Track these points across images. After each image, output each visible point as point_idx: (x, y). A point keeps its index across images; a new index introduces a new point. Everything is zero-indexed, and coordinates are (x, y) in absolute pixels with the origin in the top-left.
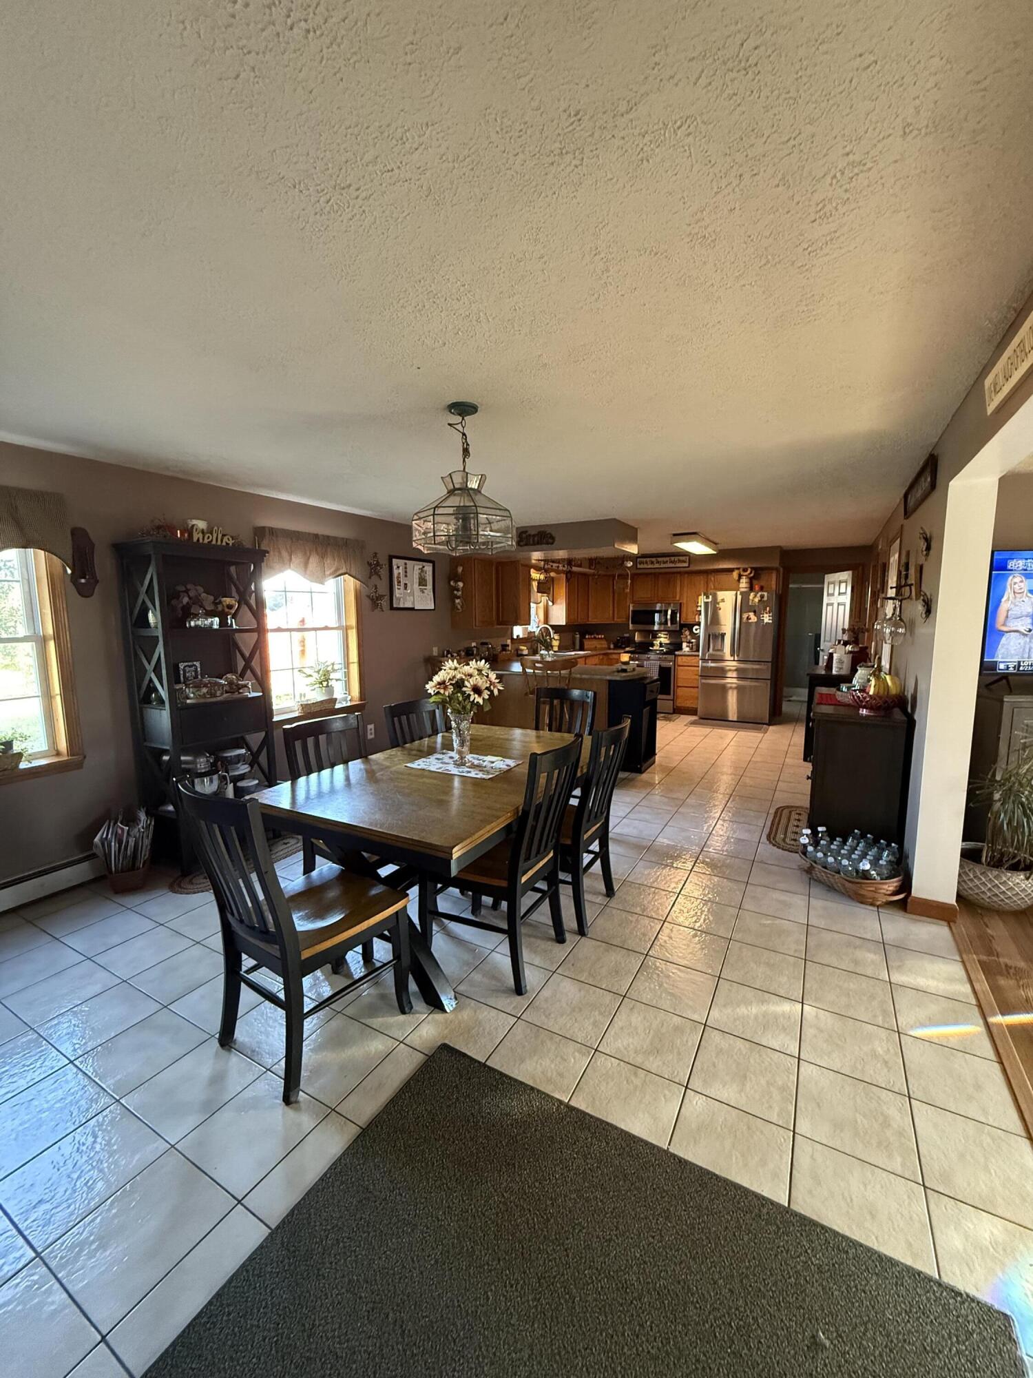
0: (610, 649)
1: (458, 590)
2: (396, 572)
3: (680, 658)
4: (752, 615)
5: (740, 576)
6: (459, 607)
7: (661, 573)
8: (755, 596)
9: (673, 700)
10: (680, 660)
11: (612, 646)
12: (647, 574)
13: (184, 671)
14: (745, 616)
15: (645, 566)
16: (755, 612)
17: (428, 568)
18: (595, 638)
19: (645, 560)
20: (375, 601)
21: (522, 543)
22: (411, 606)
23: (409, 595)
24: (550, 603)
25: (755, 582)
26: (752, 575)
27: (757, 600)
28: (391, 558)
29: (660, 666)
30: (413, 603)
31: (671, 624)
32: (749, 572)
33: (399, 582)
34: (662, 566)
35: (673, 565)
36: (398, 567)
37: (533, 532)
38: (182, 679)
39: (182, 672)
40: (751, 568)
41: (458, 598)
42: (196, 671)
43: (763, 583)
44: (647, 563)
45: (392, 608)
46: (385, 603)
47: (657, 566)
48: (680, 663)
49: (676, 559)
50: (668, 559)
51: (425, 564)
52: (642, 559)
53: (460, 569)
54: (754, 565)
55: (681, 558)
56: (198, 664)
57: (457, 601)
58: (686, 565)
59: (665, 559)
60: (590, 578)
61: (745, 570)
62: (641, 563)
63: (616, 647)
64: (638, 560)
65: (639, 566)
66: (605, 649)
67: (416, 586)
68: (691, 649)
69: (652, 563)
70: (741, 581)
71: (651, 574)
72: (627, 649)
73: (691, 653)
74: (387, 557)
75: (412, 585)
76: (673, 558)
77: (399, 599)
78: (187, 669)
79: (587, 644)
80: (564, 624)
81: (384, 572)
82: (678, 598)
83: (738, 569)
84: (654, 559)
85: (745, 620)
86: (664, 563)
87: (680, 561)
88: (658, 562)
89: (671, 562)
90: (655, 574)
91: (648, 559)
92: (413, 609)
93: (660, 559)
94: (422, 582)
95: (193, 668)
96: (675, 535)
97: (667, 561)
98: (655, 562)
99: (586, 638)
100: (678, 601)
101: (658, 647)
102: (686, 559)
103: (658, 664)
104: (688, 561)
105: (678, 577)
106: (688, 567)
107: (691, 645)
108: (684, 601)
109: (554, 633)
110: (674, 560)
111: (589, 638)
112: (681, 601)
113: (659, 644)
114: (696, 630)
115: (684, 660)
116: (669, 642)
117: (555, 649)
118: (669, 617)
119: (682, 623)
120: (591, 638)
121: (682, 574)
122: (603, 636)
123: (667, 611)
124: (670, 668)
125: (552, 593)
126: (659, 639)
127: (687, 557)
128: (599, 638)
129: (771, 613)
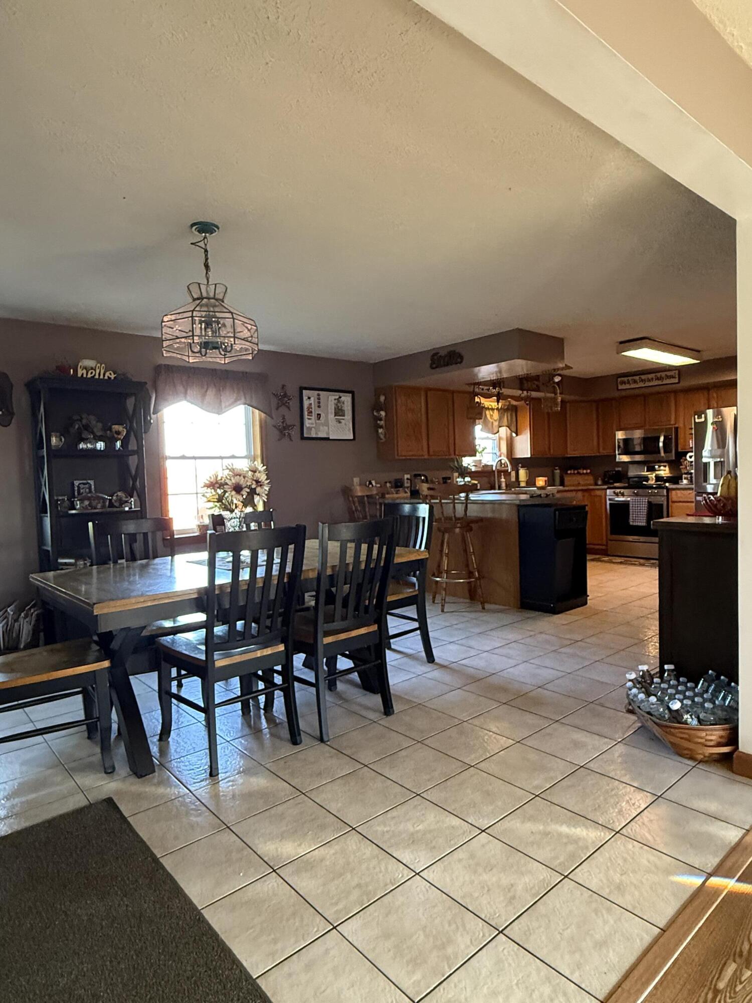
0: (596, 484)
1: (381, 420)
2: (306, 403)
3: (674, 492)
6: (382, 437)
7: (652, 394)
10: (674, 495)
11: (600, 482)
12: (635, 397)
13: (78, 487)
15: (627, 386)
17: (347, 399)
18: (578, 473)
19: (626, 379)
20: (283, 430)
21: (434, 366)
22: (324, 435)
23: (323, 425)
24: (514, 435)
28: (301, 389)
29: (649, 503)
30: (328, 433)
31: (665, 452)
33: (310, 413)
34: (647, 384)
35: (660, 382)
36: (309, 398)
37: (442, 353)
38: (76, 494)
39: (76, 489)
41: (381, 427)
42: (90, 488)
44: (629, 383)
45: (303, 438)
46: (295, 433)
47: (642, 385)
48: (675, 499)
49: (663, 374)
50: (652, 376)
51: (341, 394)
52: (623, 379)
53: (382, 398)
55: (669, 373)
56: (92, 482)
57: (380, 431)
58: (676, 381)
59: (650, 376)
60: (568, 405)
62: (623, 383)
63: (604, 483)
64: (619, 379)
65: (620, 387)
66: (589, 484)
67: (331, 416)
69: (635, 382)
71: (639, 396)
74: (298, 390)
75: (327, 416)
76: (659, 375)
77: (310, 429)
78: (82, 486)
79: (567, 479)
80: (529, 456)
81: (294, 404)
82: (672, 422)
84: (637, 378)
86: (649, 380)
87: (668, 377)
88: (642, 381)
89: (658, 379)
90: (645, 397)
91: (630, 378)
92: (327, 439)
93: (643, 377)
94: (339, 412)
95: (87, 486)
96: (621, 343)
97: (652, 379)
98: (638, 381)
99: (568, 474)
100: (670, 426)
101: (654, 481)
102: (675, 373)
103: (646, 501)
104: (677, 376)
105: (673, 394)
106: (678, 383)
107: (689, 476)
108: (681, 425)
109: (521, 467)
110: (661, 377)
111: (571, 474)
112: (677, 426)
113: (654, 478)
114: (691, 457)
115: (679, 495)
116: (669, 475)
117: (523, 484)
118: (661, 444)
119: (680, 450)
120: (574, 474)
121: (675, 392)
122: (589, 471)
123: (659, 438)
124: (662, 505)
125: (515, 423)
126: (657, 472)
127: (677, 372)
128: (583, 474)
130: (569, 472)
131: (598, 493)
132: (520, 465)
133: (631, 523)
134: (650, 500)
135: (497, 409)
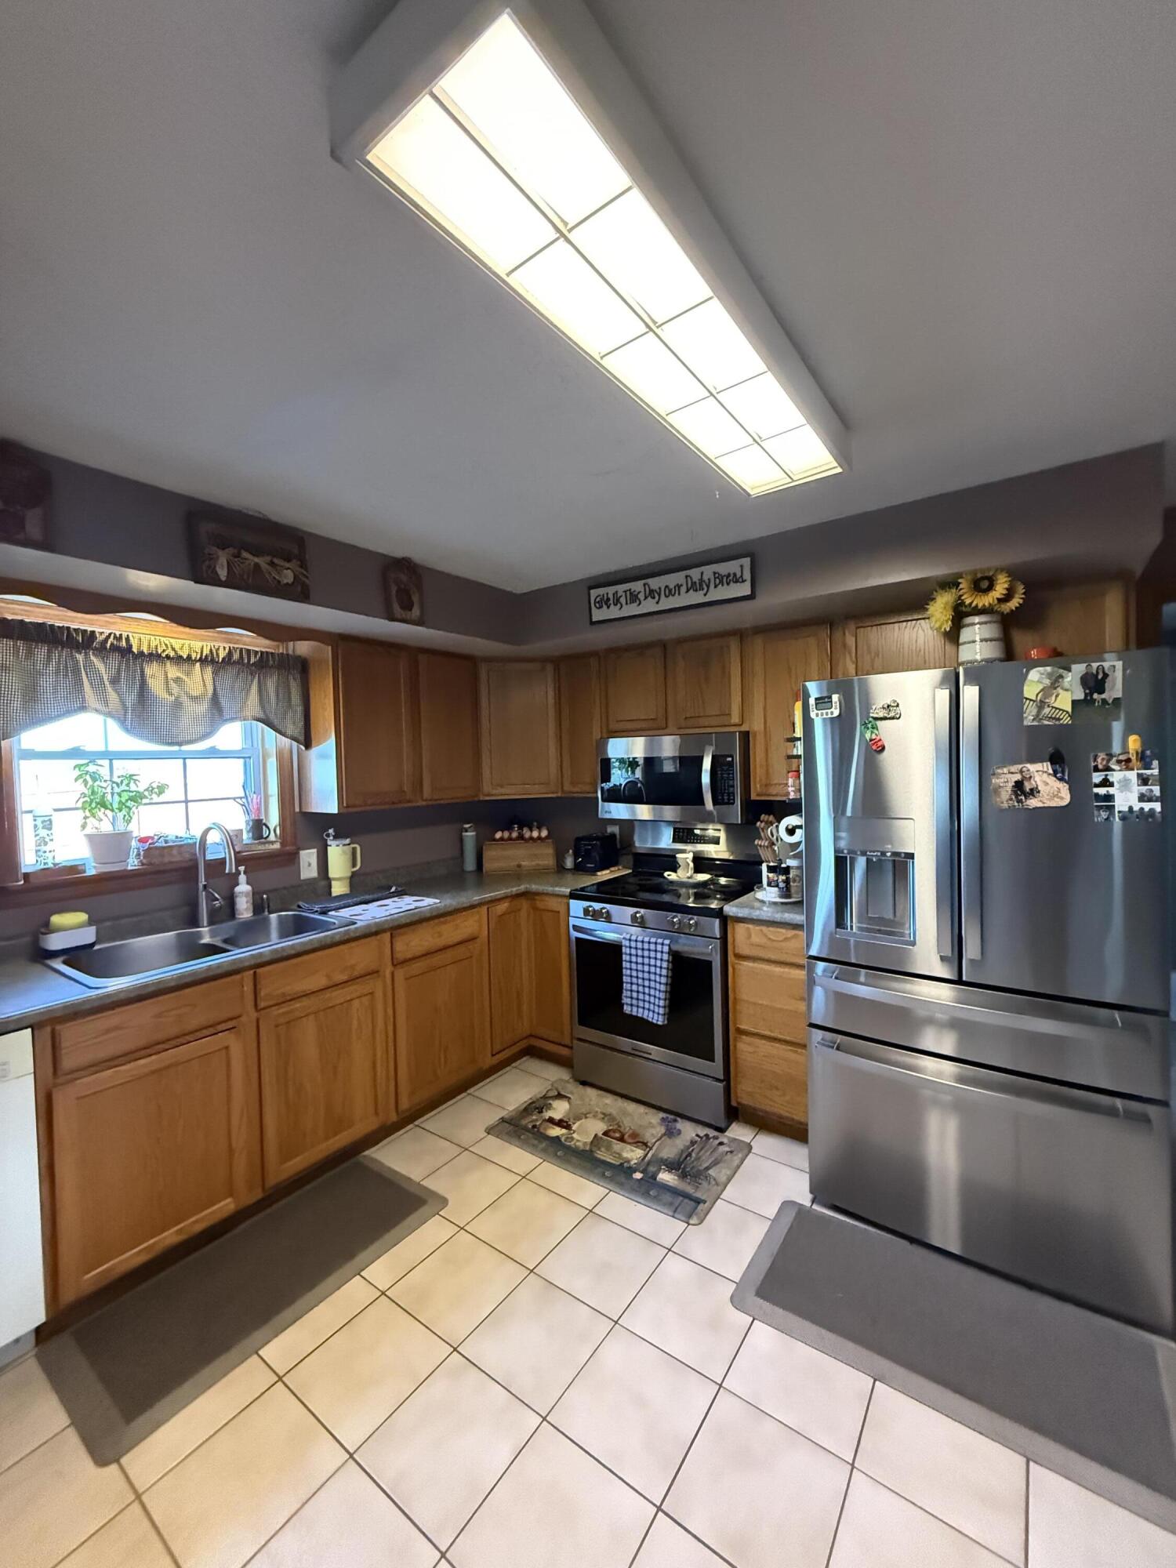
0: (560, 869)
3: (740, 930)
4: (1041, 774)
5: (960, 615)
7: (680, 641)
9: (727, 1079)
10: (741, 936)
11: (570, 862)
12: (640, 649)
14: (1005, 778)
15: (614, 612)
18: (521, 837)
19: (611, 590)
26: (1014, 604)
27: (1064, 701)
29: (675, 956)
31: (715, 802)
32: (1000, 589)
34: (667, 603)
40: (1015, 574)
44: (617, 601)
47: (649, 606)
48: (744, 950)
49: (708, 571)
50: (680, 578)
52: (602, 591)
55: (724, 568)
58: (745, 589)
59: (670, 580)
61: (984, 584)
62: (604, 602)
63: (577, 867)
64: (594, 593)
65: (598, 615)
66: (538, 873)
68: (786, 892)
69: (633, 598)
70: (965, 635)
71: (650, 645)
72: (605, 875)
73: (779, 917)
76: (695, 573)
79: (495, 858)
80: (336, 811)
82: (735, 719)
83: (949, 583)
84: (637, 586)
85: (1005, 797)
86: (670, 592)
87: (722, 580)
88: (651, 594)
89: (694, 587)
90: (661, 647)
91: (621, 588)
93: (655, 583)
97: (679, 586)
98: (641, 596)
99: (495, 840)
100: (732, 729)
101: (690, 872)
102: (742, 566)
103: (666, 949)
104: (747, 575)
105: (734, 645)
106: (751, 597)
107: (782, 878)
108: (756, 725)
109: (336, 837)
110: (701, 580)
111: (502, 839)
112: (744, 728)
113: (692, 865)
114: (791, 831)
115: (755, 939)
116: (726, 856)
117: (338, 889)
118: (706, 779)
119: (753, 797)
120: (510, 839)
121: (741, 635)
122: (544, 833)
123: (700, 760)
124: (709, 964)
125: (300, 709)
126: (700, 847)
127: (746, 561)
128: (531, 838)
129: (1155, 763)
130: (498, 835)
131: (553, 904)
132: (331, 831)
133: (627, 1009)
134: (675, 948)
135: (204, 661)
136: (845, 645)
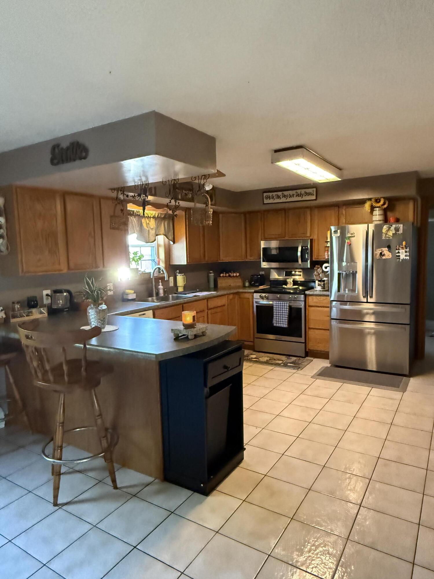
0: (244, 287)
1: (0, 228)
3: (310, 298)
4: (385, 251)
5: (372, 208)
7: (290, 209)
8: (389, 229)
9: (305, 343)
10: (311, 301)
11: (247, 284)
12: (277, 211)
14: (378, 252)
15: (271, 201)
16: (389, 247)
18: (229, 276)
19: (271, 194)
21: (55, 161)
24: (172, 243)
25: (389, 214)
26: (385, 206)
27: (391, 233)
29: (290, 307)
31: (302, 261)
32: (382, 202)
34: (289, 200)
35: (299, 199)
37: (65, 145)
40: (384, 198)
41: (1, 236)
43: (398, 215)
44: (273, 198)
47: (283, 200)
48: (311, 304)
49: (303, 191)
50: (294, 192)
52: (268, 194)
53: (1, 201)
54: (388, 195)
55: (308, 191)
57: (1, 241)
58: (314, 198)
59: (291, 192)
60: (221, 215)
61: (377, 201)
62: (268, 197)
63: (251, 286)
64: (265, 194)
65: (266, 201)
66: (239, 287)
68: (324, 287)
69: (278, 197)
70: (375, 213)
71: (281, 210)
72: (261, 287)
73: (322, 293)
76: (299, 191)
79: (222, 283)
80: (186, 264)
82: (308, 235)
83: (370, 199)
84: (280, 193)
85: (377, 256)
86: (290, 196)
87: (307, 194)
88: (284, 196)
89: (298, 195)
90: (285, 210)
91: (274, 194)
93: (286, 193)
96: (276, 151)
97: (293, 195)
98: (281, 197)
99: (220, 277)
100: (308, 238)
101: (292, 285)
102: (313, 191)
103: (288, 305)
104: (315, 193)
105: (308, 212)
106: (316, 200)
107: (323, 283)
108: (315, 237)
109: (179, 273)
110: (301, 194)
111: (223, 276)
112: (311, 238)
113: (292, 283)
114: (326, 268)
115: (314, 300)
116: (303, 280)
117: (180, 289)
118: (299, 254)
119: (314, 260)
120: (226, 276)
121: (311, 208)
122: (238, 274)
123: (297, 248)
124: (301, 308)
126: (293, 277)
127: (315, 189)
128: (233, 276)
129: (408, 248)
130: (222, 275)
131: (247, 295)
132: (178, 271)
133: (275, 325)
134: (290, 304)
135: (154, 217)
136: (342, 214)
